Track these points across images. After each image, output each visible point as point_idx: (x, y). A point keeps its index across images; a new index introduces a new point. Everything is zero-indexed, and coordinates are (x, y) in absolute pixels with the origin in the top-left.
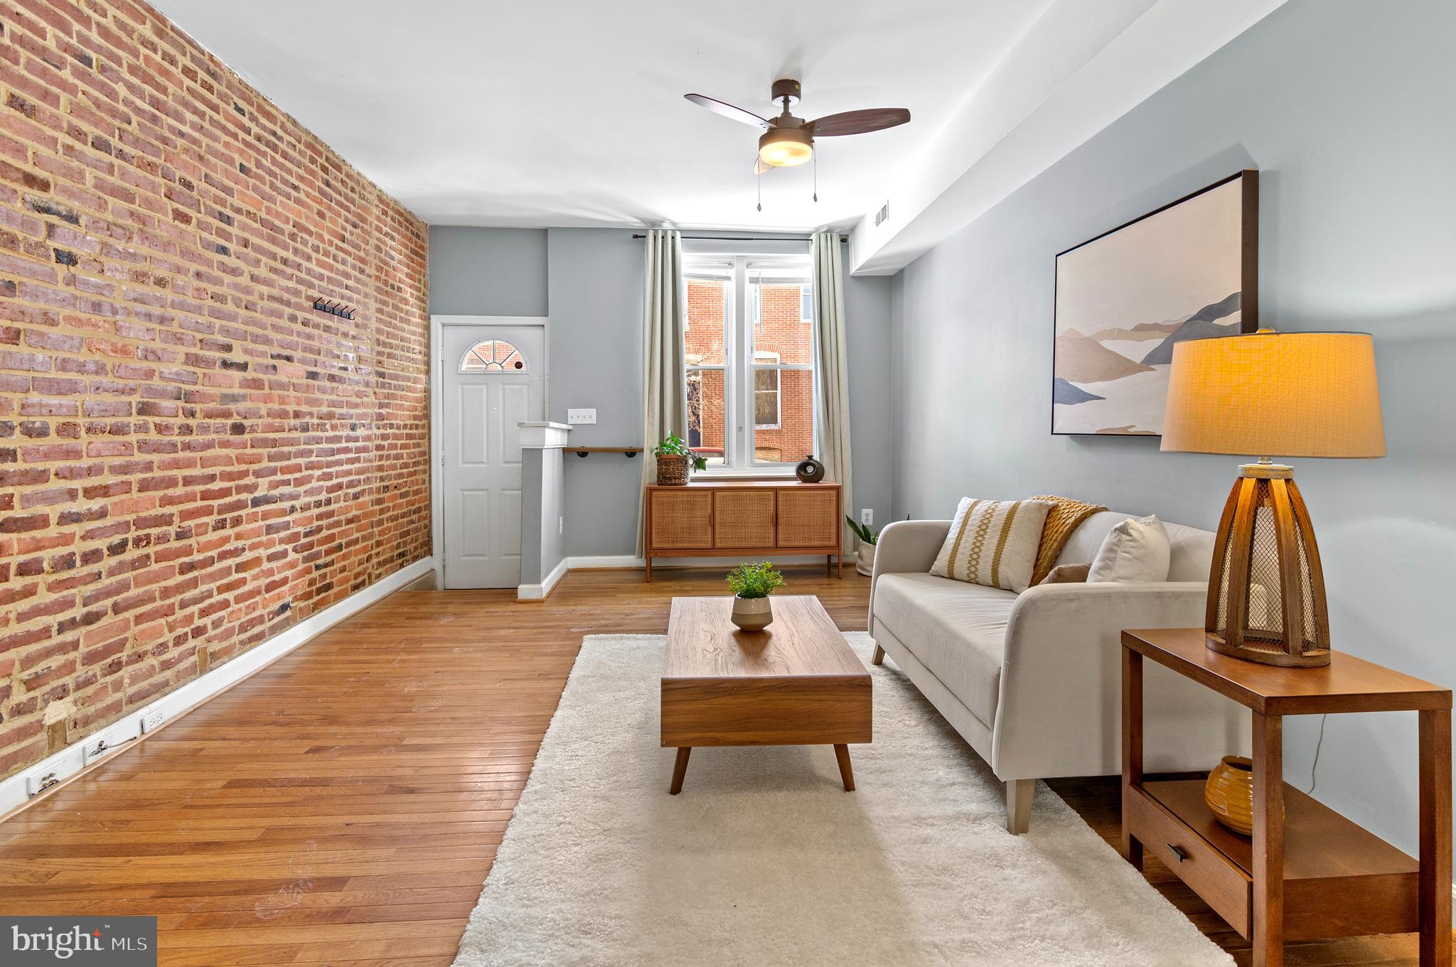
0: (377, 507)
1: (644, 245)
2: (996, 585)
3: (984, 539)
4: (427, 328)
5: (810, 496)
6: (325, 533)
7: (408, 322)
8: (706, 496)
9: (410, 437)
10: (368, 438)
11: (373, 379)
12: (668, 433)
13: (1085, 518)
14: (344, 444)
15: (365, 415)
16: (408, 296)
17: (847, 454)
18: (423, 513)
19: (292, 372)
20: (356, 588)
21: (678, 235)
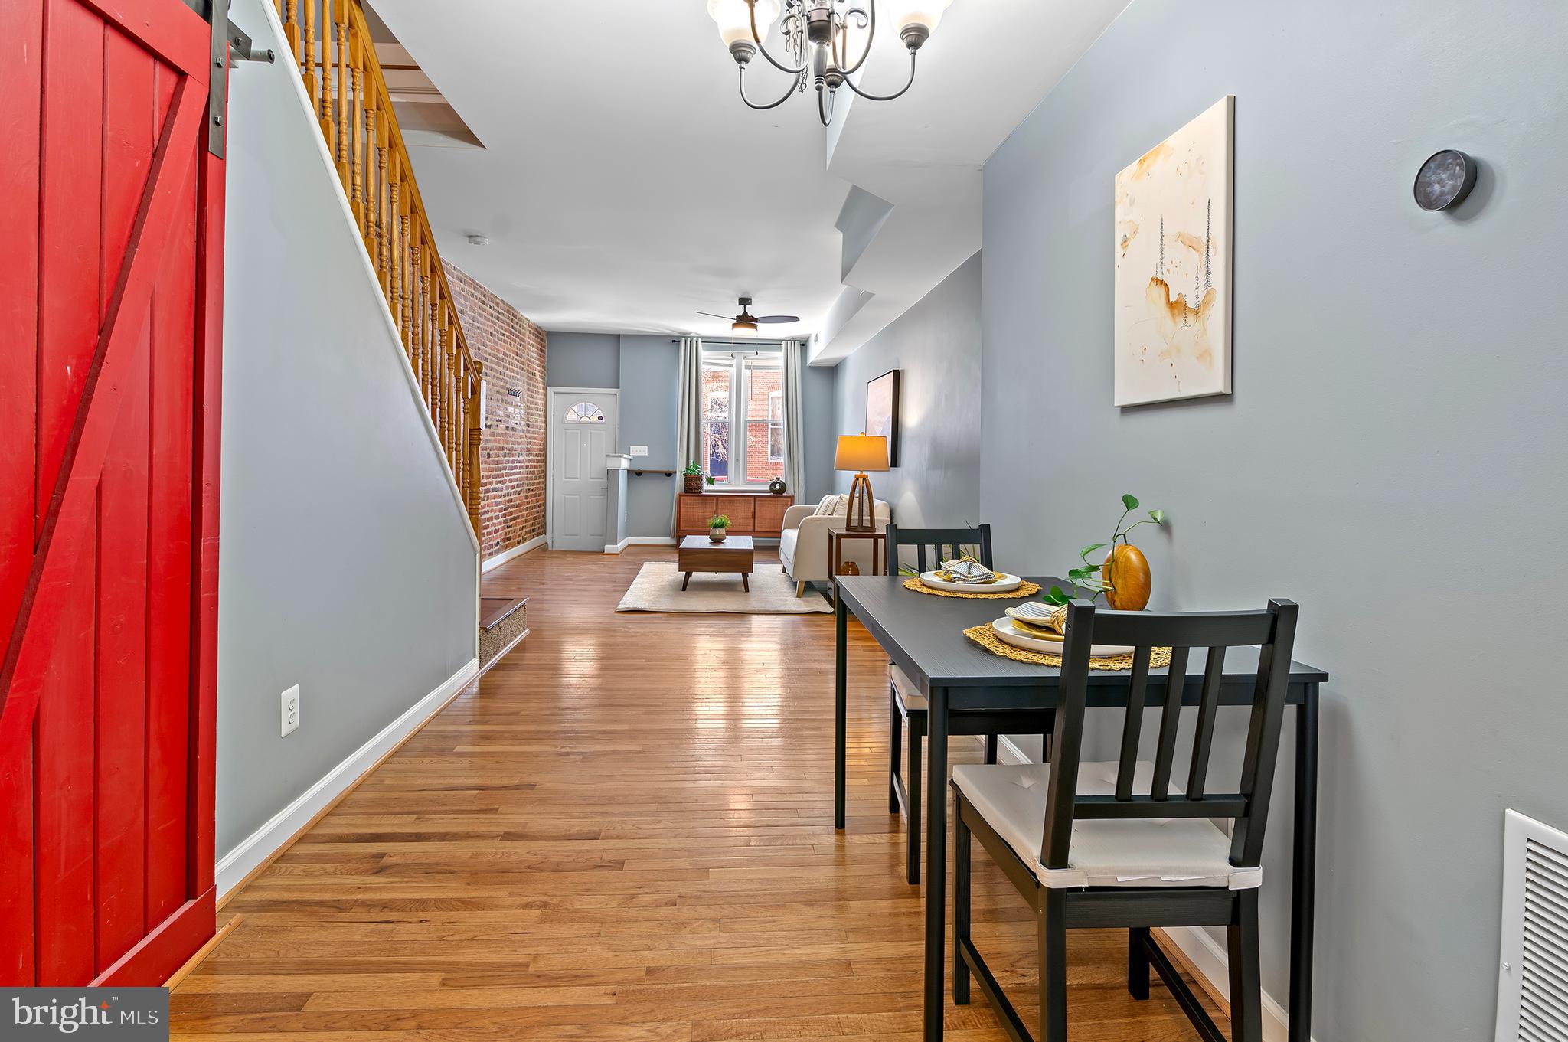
0: (526, 500)
1: (679, 347)
4: (546, 395)
5: (776, 500)
6: (510, 510)
7: (537, 393)
8: (714, 500)
9: (538, 461)
10: (523, 462)
11: (526, 428)
12: (692, 463)
14: (516, 464)
15: (522, 449)
16: (538, 378)
17: (802, 478)
18: (542, 507)
19: (502, 426)
20: (519, 542)
21: (700, 341)
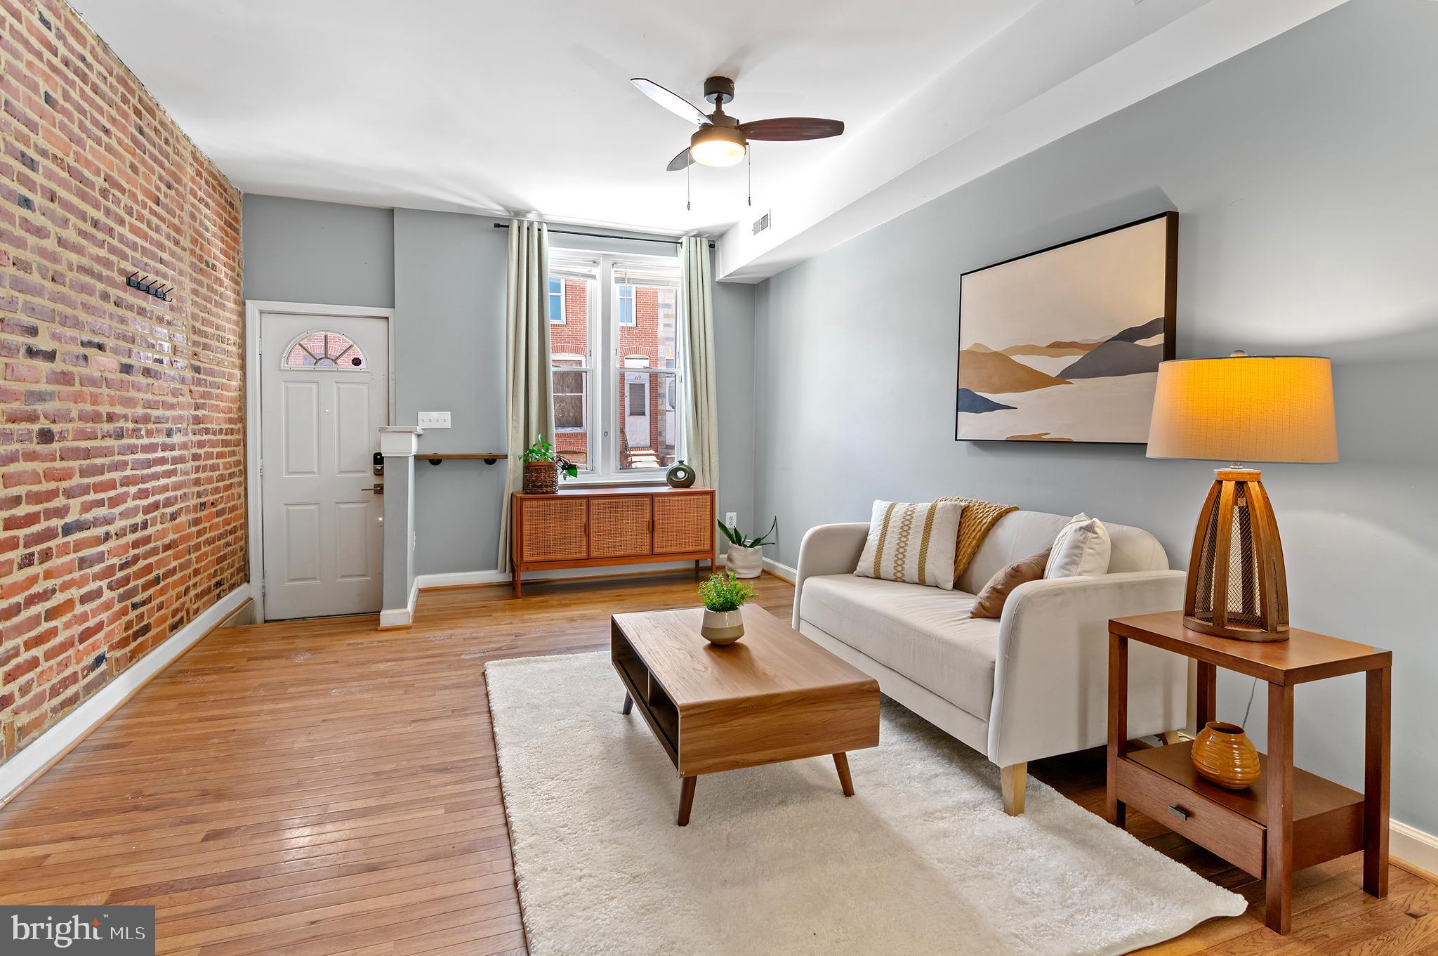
0: (194, 529)
1: (507, 235)
2: (922, 582)
3: (908, 539)
4: (242, 315)
5: (685, 501)
6: (142, 563)
7: (223, 307)
8: (581, 505)
9: (226, 443)
10: (184, 446)
11: (189, 374)
12: (534, 437)
13: (1001, 517)
14: (160, 454)
15: (180, 419)
16: (222, 276)
17: (715, 459)
18: (239, 533)
19: (105, 363)
20: (174, 627)
21: (545, 228)
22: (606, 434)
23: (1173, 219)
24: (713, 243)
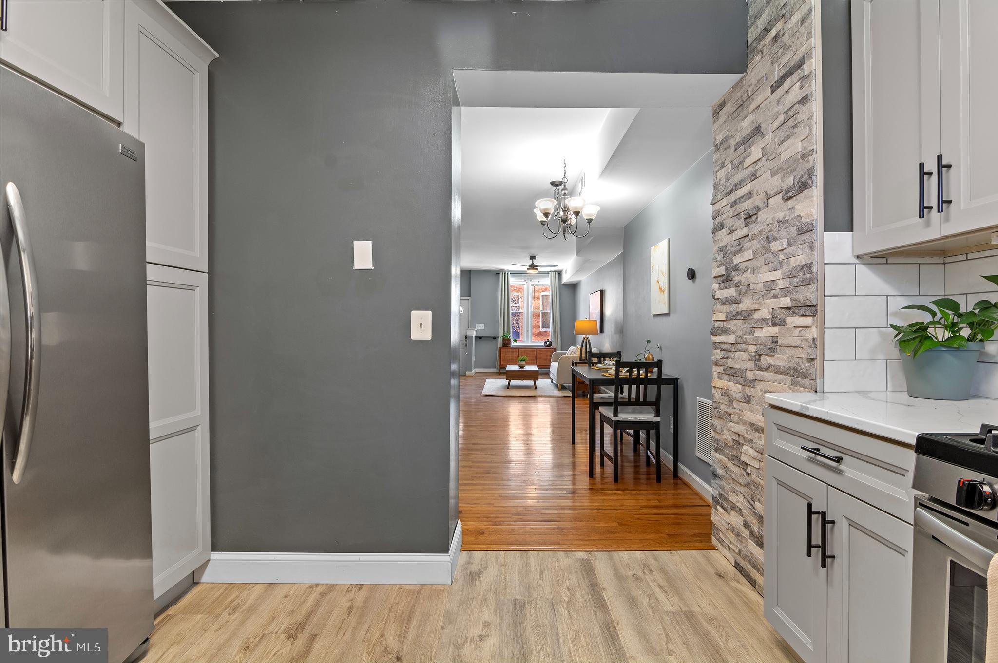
1: (499, 276)
5: (547, 350)
8: (517, 350)
12: (506, 332)
17: (560, 339)
21: (509, 273)
22: (528, 331)
23: (602, 293)
24: (560, 273)
